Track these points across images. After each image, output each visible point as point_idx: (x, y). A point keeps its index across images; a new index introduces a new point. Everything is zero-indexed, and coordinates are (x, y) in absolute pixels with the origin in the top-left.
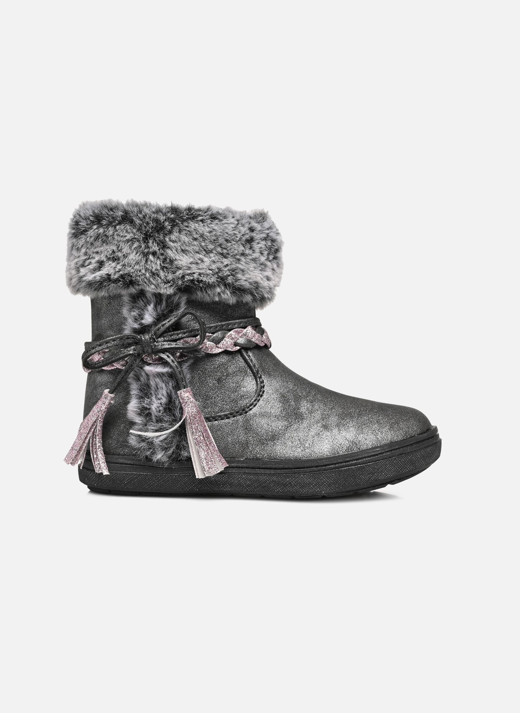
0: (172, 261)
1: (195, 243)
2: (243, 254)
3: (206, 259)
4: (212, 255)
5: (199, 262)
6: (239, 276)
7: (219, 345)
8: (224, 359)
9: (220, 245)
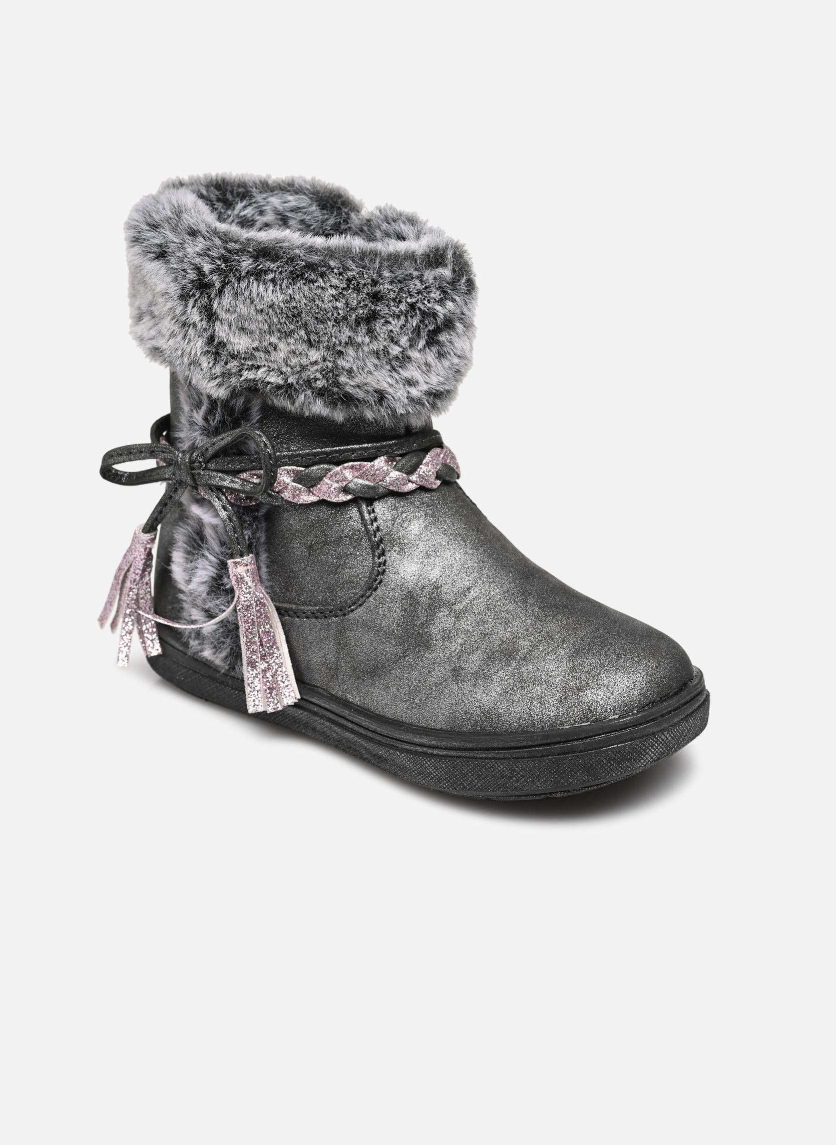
0: (222, 344)
1: (260, 317)
2: (350, 342)
3: (282, 346)
4: (292, 341)
5: (271, 349)
6: (343, 379)
7: (314, 490)
8: (324, 513)
9: (305, 326)
